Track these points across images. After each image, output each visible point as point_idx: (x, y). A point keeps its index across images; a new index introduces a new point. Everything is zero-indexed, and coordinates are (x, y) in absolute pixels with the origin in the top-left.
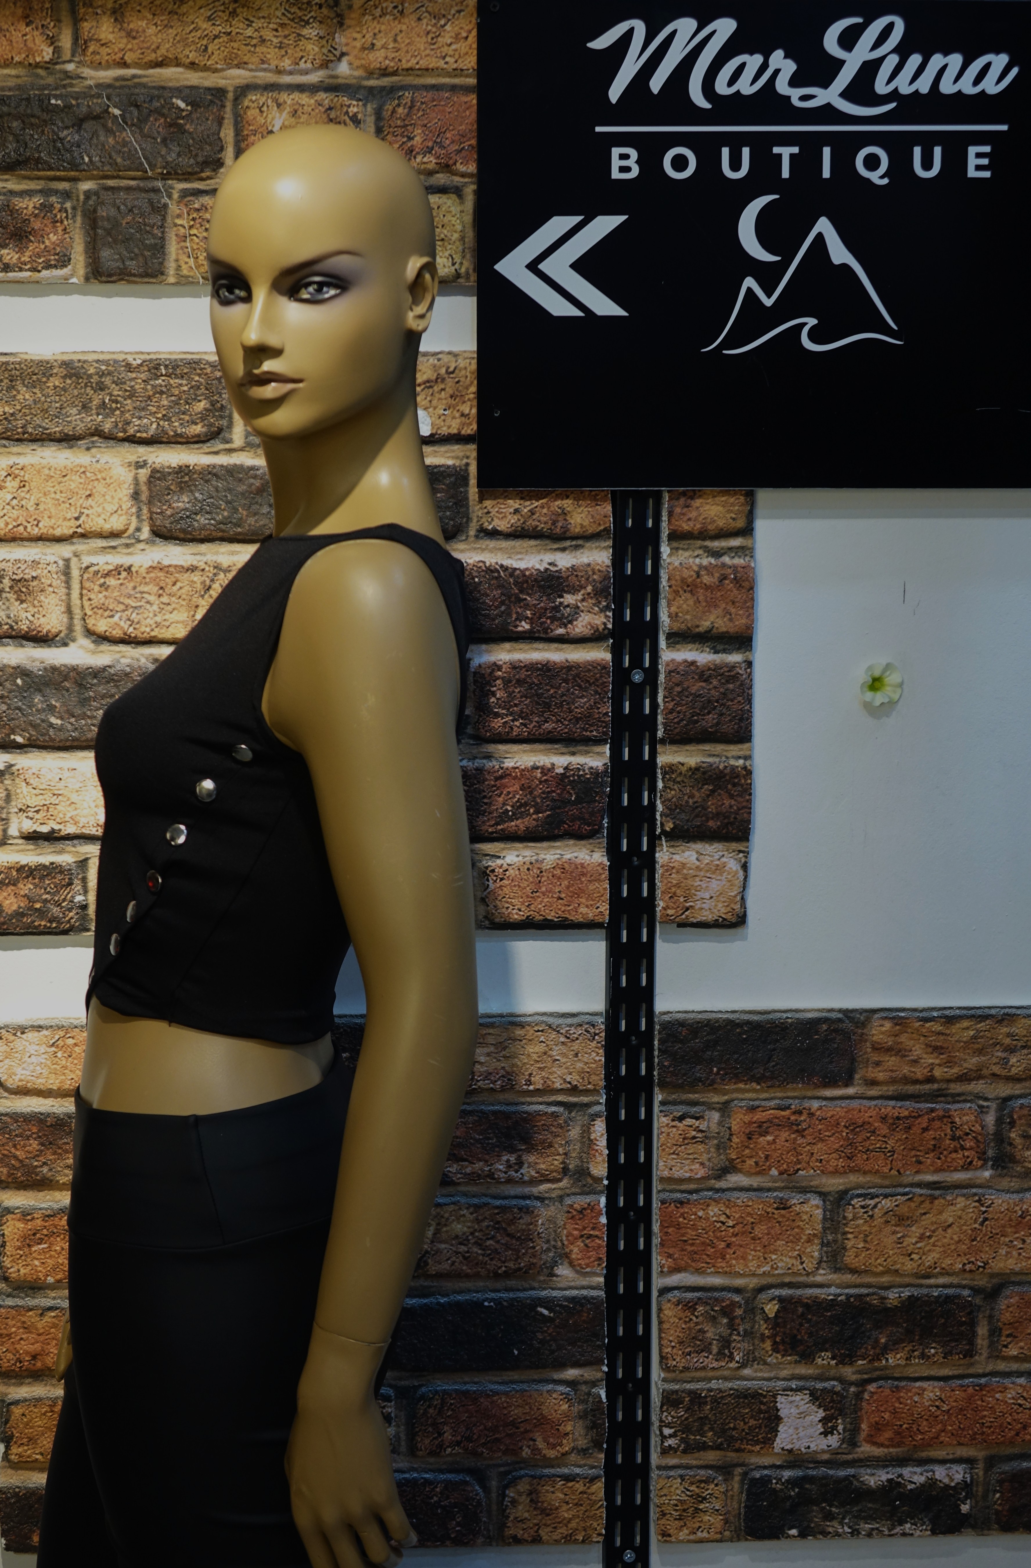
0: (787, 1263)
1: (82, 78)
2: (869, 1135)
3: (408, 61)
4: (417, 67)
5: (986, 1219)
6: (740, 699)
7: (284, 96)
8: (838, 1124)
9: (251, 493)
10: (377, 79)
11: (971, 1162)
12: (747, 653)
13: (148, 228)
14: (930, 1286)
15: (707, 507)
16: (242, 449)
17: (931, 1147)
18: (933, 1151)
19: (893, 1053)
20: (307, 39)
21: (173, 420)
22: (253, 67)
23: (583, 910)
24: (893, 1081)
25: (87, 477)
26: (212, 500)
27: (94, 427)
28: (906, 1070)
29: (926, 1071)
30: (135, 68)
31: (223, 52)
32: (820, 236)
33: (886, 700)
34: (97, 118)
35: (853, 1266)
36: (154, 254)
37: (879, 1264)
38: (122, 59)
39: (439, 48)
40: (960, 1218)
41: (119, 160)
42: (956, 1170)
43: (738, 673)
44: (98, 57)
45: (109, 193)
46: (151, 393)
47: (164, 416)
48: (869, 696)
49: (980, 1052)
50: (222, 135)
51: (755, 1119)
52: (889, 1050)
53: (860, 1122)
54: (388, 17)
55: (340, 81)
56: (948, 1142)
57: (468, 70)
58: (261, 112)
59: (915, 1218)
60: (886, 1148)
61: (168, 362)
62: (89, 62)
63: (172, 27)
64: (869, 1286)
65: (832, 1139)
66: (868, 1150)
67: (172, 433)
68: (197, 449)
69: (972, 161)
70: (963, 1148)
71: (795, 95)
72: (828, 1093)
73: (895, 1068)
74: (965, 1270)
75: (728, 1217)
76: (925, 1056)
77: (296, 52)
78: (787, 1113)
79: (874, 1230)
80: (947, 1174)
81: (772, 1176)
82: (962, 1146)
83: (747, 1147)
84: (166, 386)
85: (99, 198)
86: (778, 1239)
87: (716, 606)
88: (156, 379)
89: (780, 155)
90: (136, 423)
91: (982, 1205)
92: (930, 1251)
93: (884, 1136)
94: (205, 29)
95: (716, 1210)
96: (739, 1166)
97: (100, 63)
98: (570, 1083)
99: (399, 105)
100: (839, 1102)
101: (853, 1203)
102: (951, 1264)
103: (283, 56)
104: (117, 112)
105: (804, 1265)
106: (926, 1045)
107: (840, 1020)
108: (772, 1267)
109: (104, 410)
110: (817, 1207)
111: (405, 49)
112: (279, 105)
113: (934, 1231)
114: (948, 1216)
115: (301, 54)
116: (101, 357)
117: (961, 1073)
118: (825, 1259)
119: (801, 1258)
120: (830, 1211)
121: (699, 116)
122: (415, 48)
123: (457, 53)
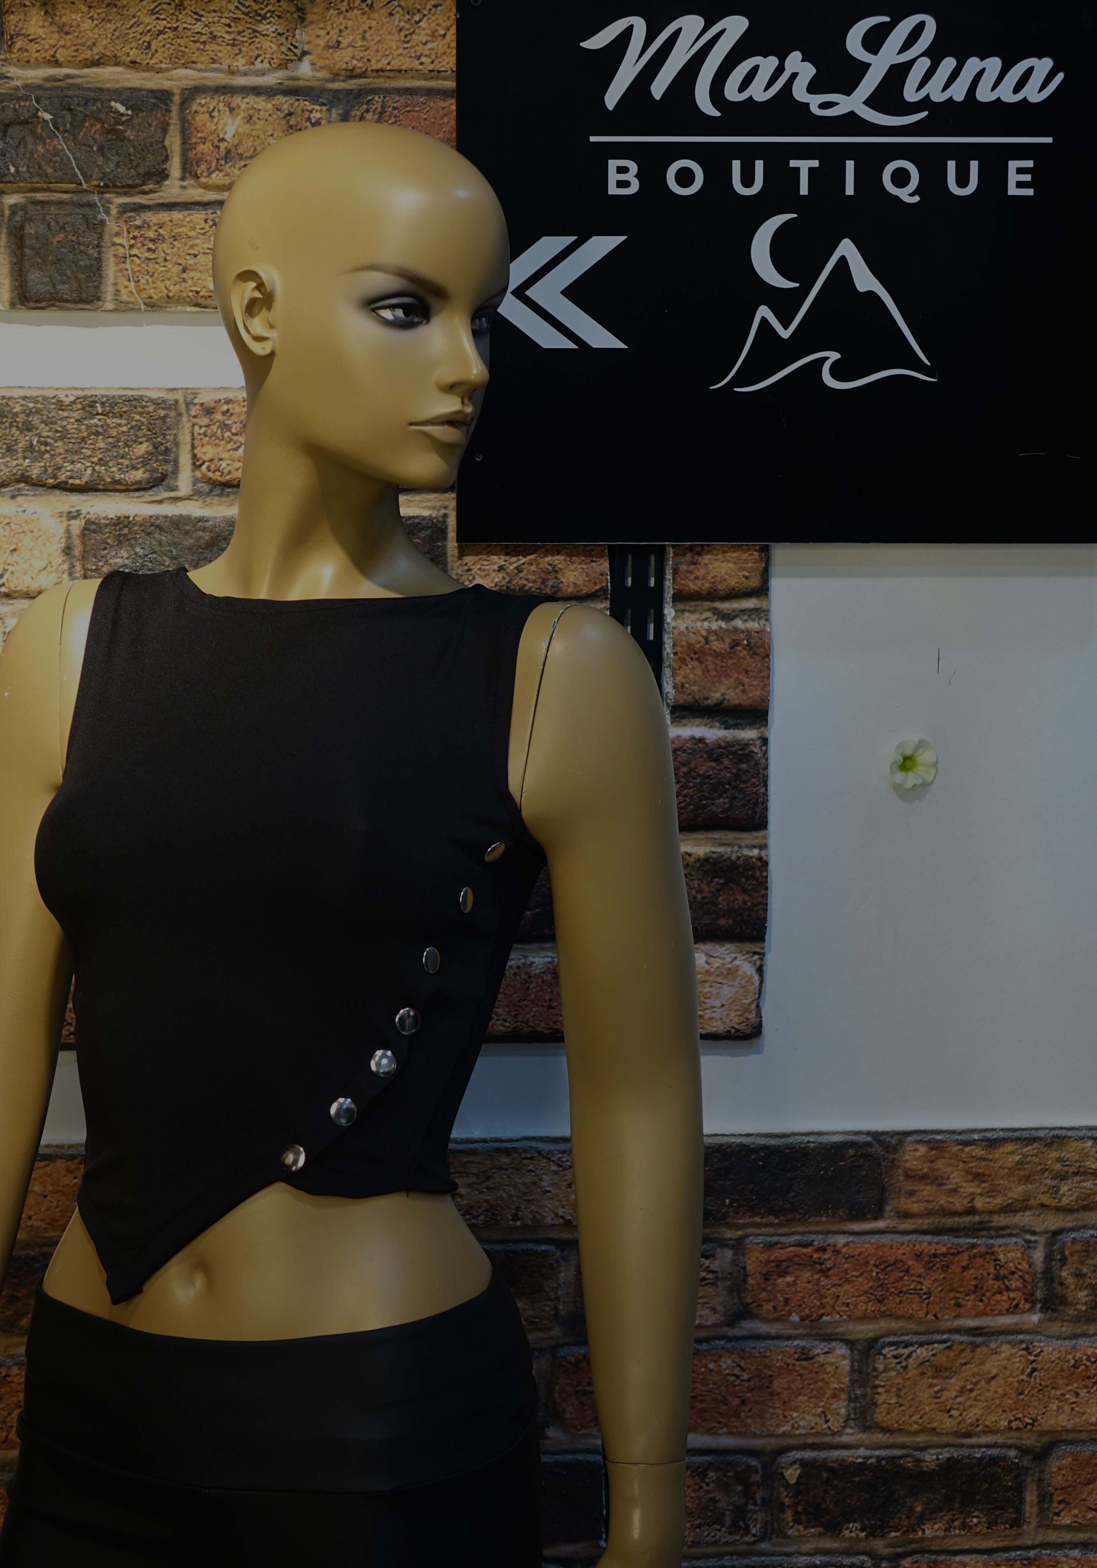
0: (810, 1422)
1: (8, 78)
2: (901, 1274)
3: (378, 61)
4: (389, 68)
5: (1034, 1370)
6: (754, 780)
7: (237, 100)
8: (867, 1262)
9: (200, 547)
10: (344, 81)
11: (1017, 1305)
12: (763, 728)
13: (82, 248)
14: (972, 1446)
15: (717, 564)
16: (189, 498)
17: (972, 1288)
18: (975, 1292)
19: (929, 1181)
20: (264, 35)
21: (110, 464)
22: (203, 67)
24: (929, 1213)
25: (11, 530)
26: (154, 556)
27: (19, 472)
28: (943, 1200)
29: (966, 1201)
30: (67, 67)
31: (168, 49)
32: (843, 260)
33: (920, 782)
34: (24, 123)
35: (884, 1424)
36: (89, 276)
37: (915, 1422)
38: (53, 56)
39: (414, 47)
40: (1005, 1368)
41: (49, 171)
42: (1000, 1314)
43: (753, 752)
44: (26, 54)
45: (38, 208)
46: (85, 434)
47: (100, 459)
48: (899, 776)
49: (1027, 1179)
50: (167, 143)
51: (772, 1258)
52: (924, 1178)
53: (892, 1260)
54: (355, 11)
55: (301, 83)
56: (991, 1282)
57: (446, 71)
58: (212, 117)
59: (954, 1369)
60: (921, 1289)
61: (104, 399)
62: (15, 60)
63: (110, 21)
64: (902, 1446)
65: (860, 1279)
66: (901, 1292)
67: (109, 480)
68: (138, 497)
69: (1013, 177)
70: (1008, 1289)
71: (814, 101)
72: (856, 1227)
73: (931, 1199)
74: (1011, 1428)
75: (743, 1370)
76: (965, 1184)
77: (251, 50)
78: (809, 1250)
79: (908, 1383)
80: (990, 1318)
81: (792, 1322)
82: (1007, 1286)
83: (764, 1290)
84: (102, 426)
85: (26, 213)
86: (800, 1394)
87: (727, 676)
88: (91, 419)
89: (798, 169)
90: (68, 468)
91: (1030, 1354)
92: (971, 1406)
93: (919, 1276)
94: (148, 24)
95: (729, 1361)
96: (755, 1311)
97: (28, 62)
98: (562, 1217)
99: (367, 111)
100: (867, 1238)
101: (884, 1352)
102: (996, 1421)
103: (236, 55)
104: (47, 116)
105: (829, 1424)
106: (967, 1172)
107: (868, 1144)
108: (793, 1426)
109: (32, 453)
110: (844, 1357)
111: (375, 47)
112: (232, 110)
113: (976, 1384)
114: (992, 1366)
115: (257, 52)
116: (29, 393)
117: (1005, 1204)
118: (852, 1416)
119: (825, 1416)
120: (859, 1361)
121: (707, 125)
122: (386, 47)
123: (433, 53)
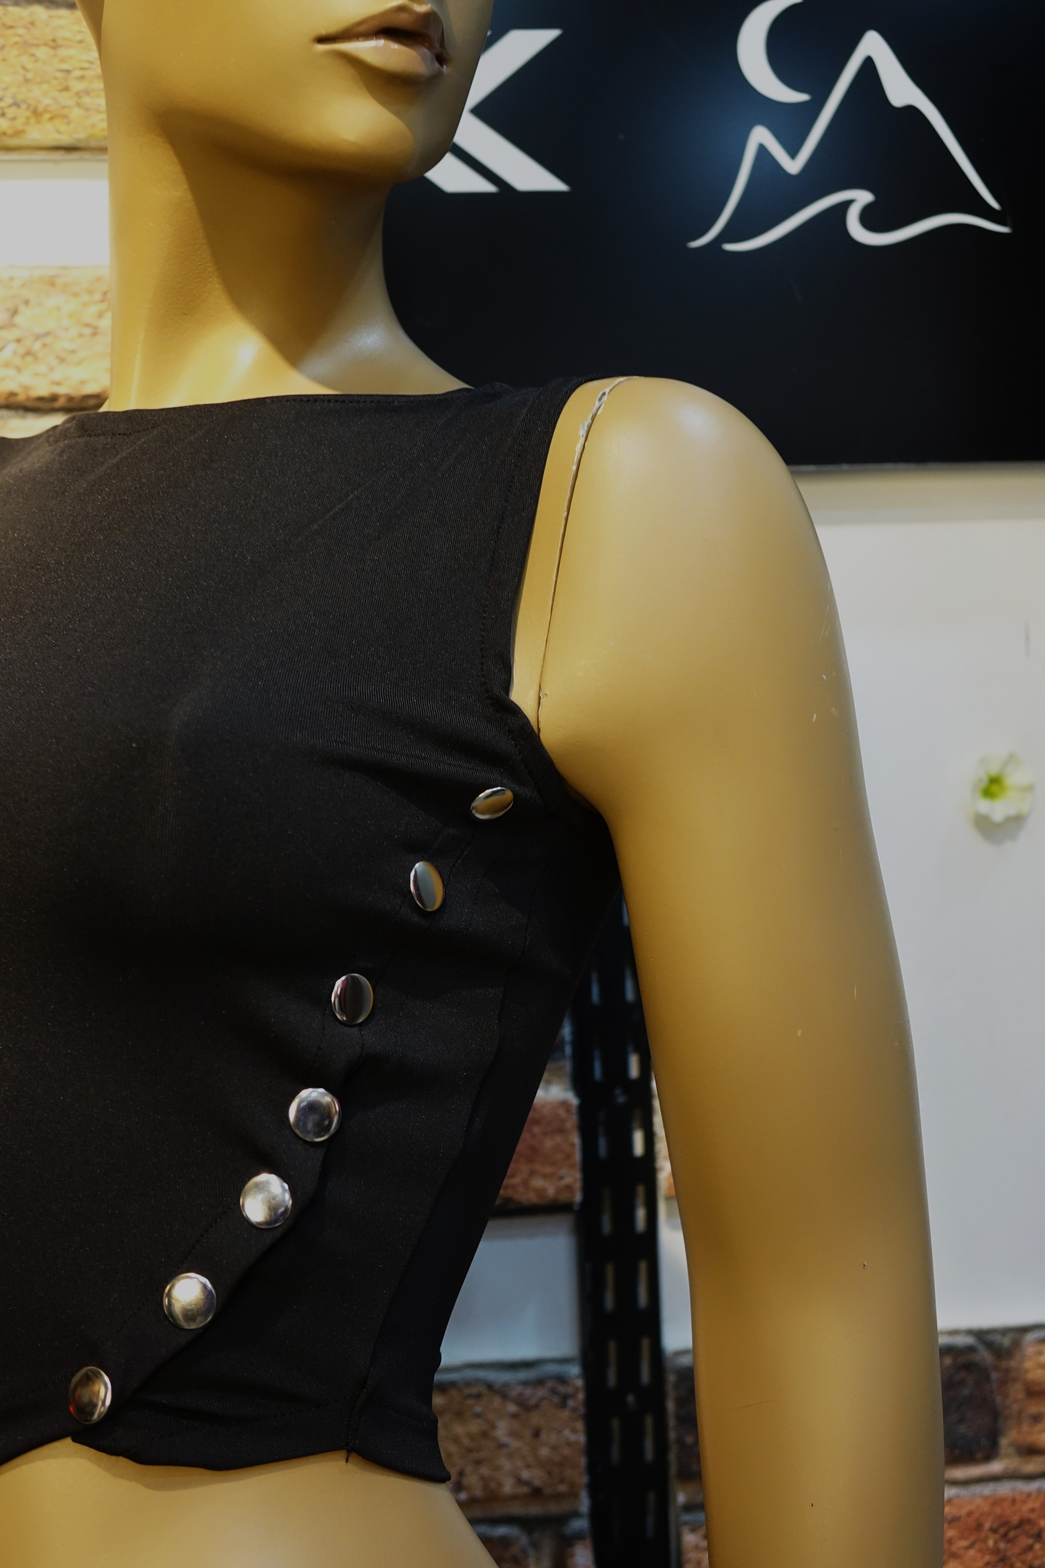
2: (1030, 1541)
8: (980, 1526)
23: (538, 1183)
33: (1013, 812)
48: (984, 806)
53: (1015, 1519)
65: (972, 1552)
72: (960, 1473)
98: (527, 1483)
100: (979, 1488)
107: (970, 1349)
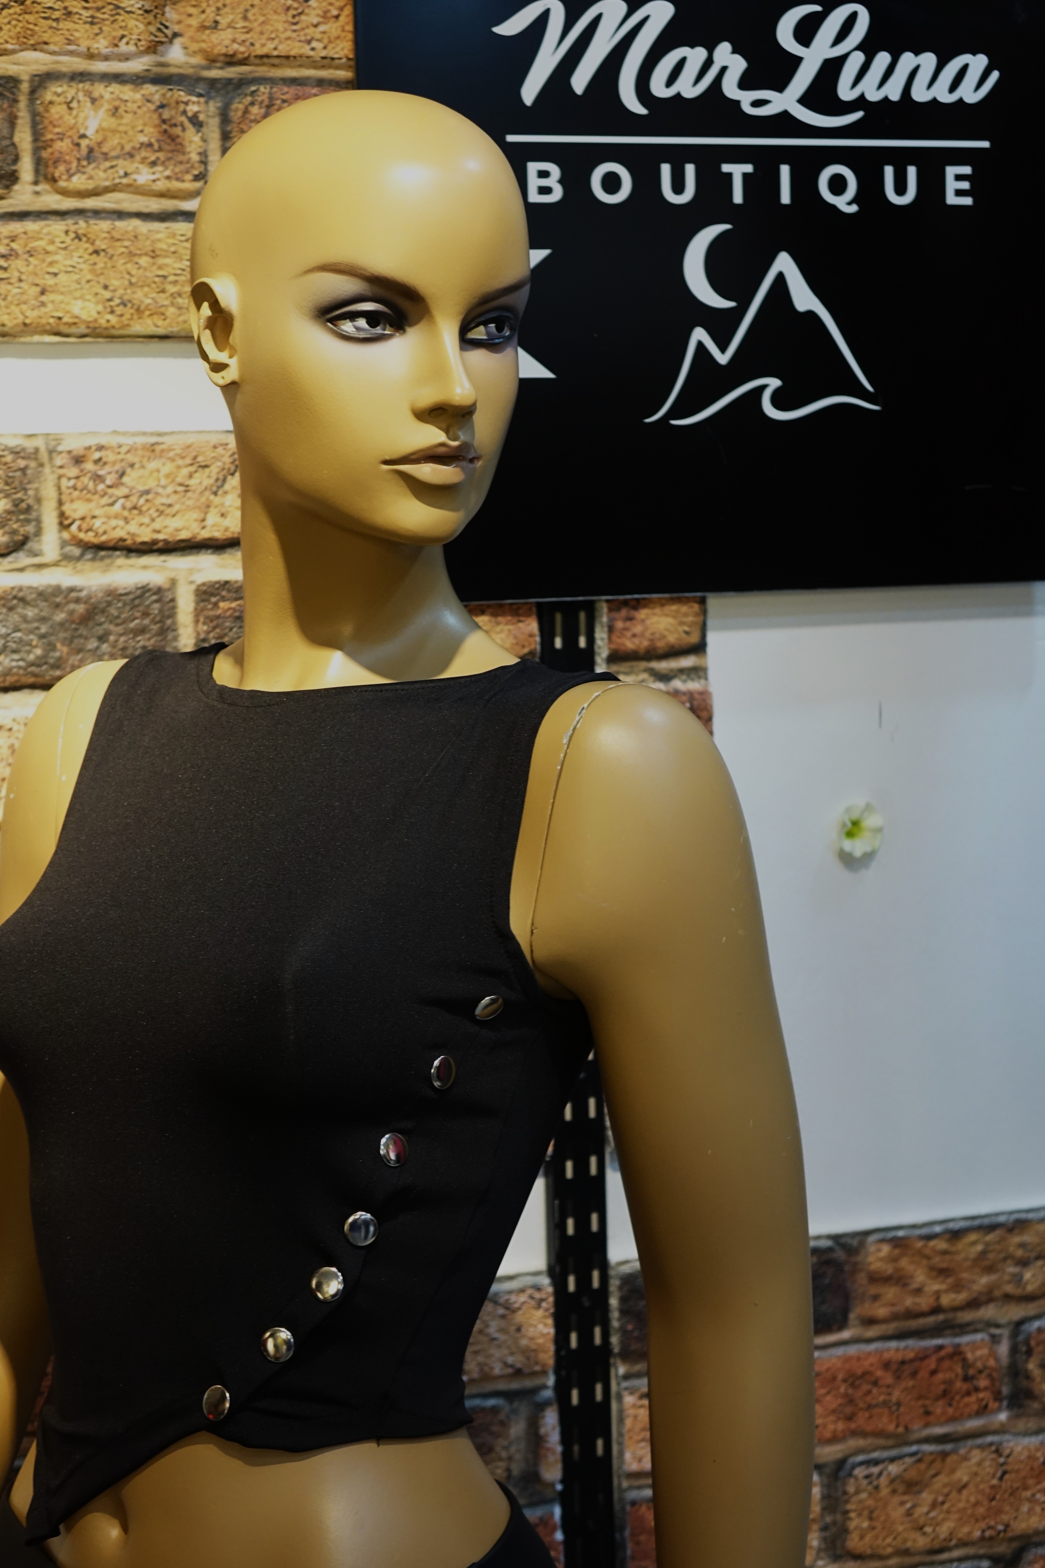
2: (871, 1387)
3: (263, 45)
4: (275, 53)
5: (1005, 1473)
7: (99, 89)
8: (835, 1378)
9: (73, 622)
10: (221, 68)
11: (986, 1407)
14: (942, 1562)
15: (655, 619)
16: (56, 564)
17: (942, 1393)
18: (944, 1397)
19: (894, 1282)
20: (129, 12)
22: (56, 49)
24: (895, 1317)
26: (19, 634)
28: (909, 1302)
29: (932, 1300)
31: (15, 26)
33: (868, 849)
35: (857, 1551)
37: (888, 1545)
39: (303, 29)
42: (970, 1417)
48: (847, 843)
49: (990, 1269)
50: (16, 139)
52: (887, 1280)
53: (859, 1372)
55: (172, 70)
56: (960, 1384)
57: (340, 59)
58: (70, 109)
59: (926, 1482)
60: (891, 1401)
65: (830, 1397)
66: (870, 1406)
69: (951, 185)
71: (746, 99)
72: (820, 1340)
73: (896, 1301)
74: (984, 1538)
76: (930, 1282)
77: (114, 30)
79: (881, 1503)
80: (959, 1423)
82: (976, 1386)
89: (729, 176)
91: (1000, 1455)
93: (889, 1387)
98: (511, 1366)
99: (252, 104)
100: (835, 1350)
101: (854, 1473)
102: (969, 1532)
103: (97, 35)
107: (830, 1250)
111: (259, 29)
112: (93, 101)
113: (947, 1495)
114: (962, 1475)
115: (121, 32)
117: (970, 1298)
118: (825, 1546)
120: (830, 1487)
121: (633, 123)
122: (271, 28)
123: (325, 36)
